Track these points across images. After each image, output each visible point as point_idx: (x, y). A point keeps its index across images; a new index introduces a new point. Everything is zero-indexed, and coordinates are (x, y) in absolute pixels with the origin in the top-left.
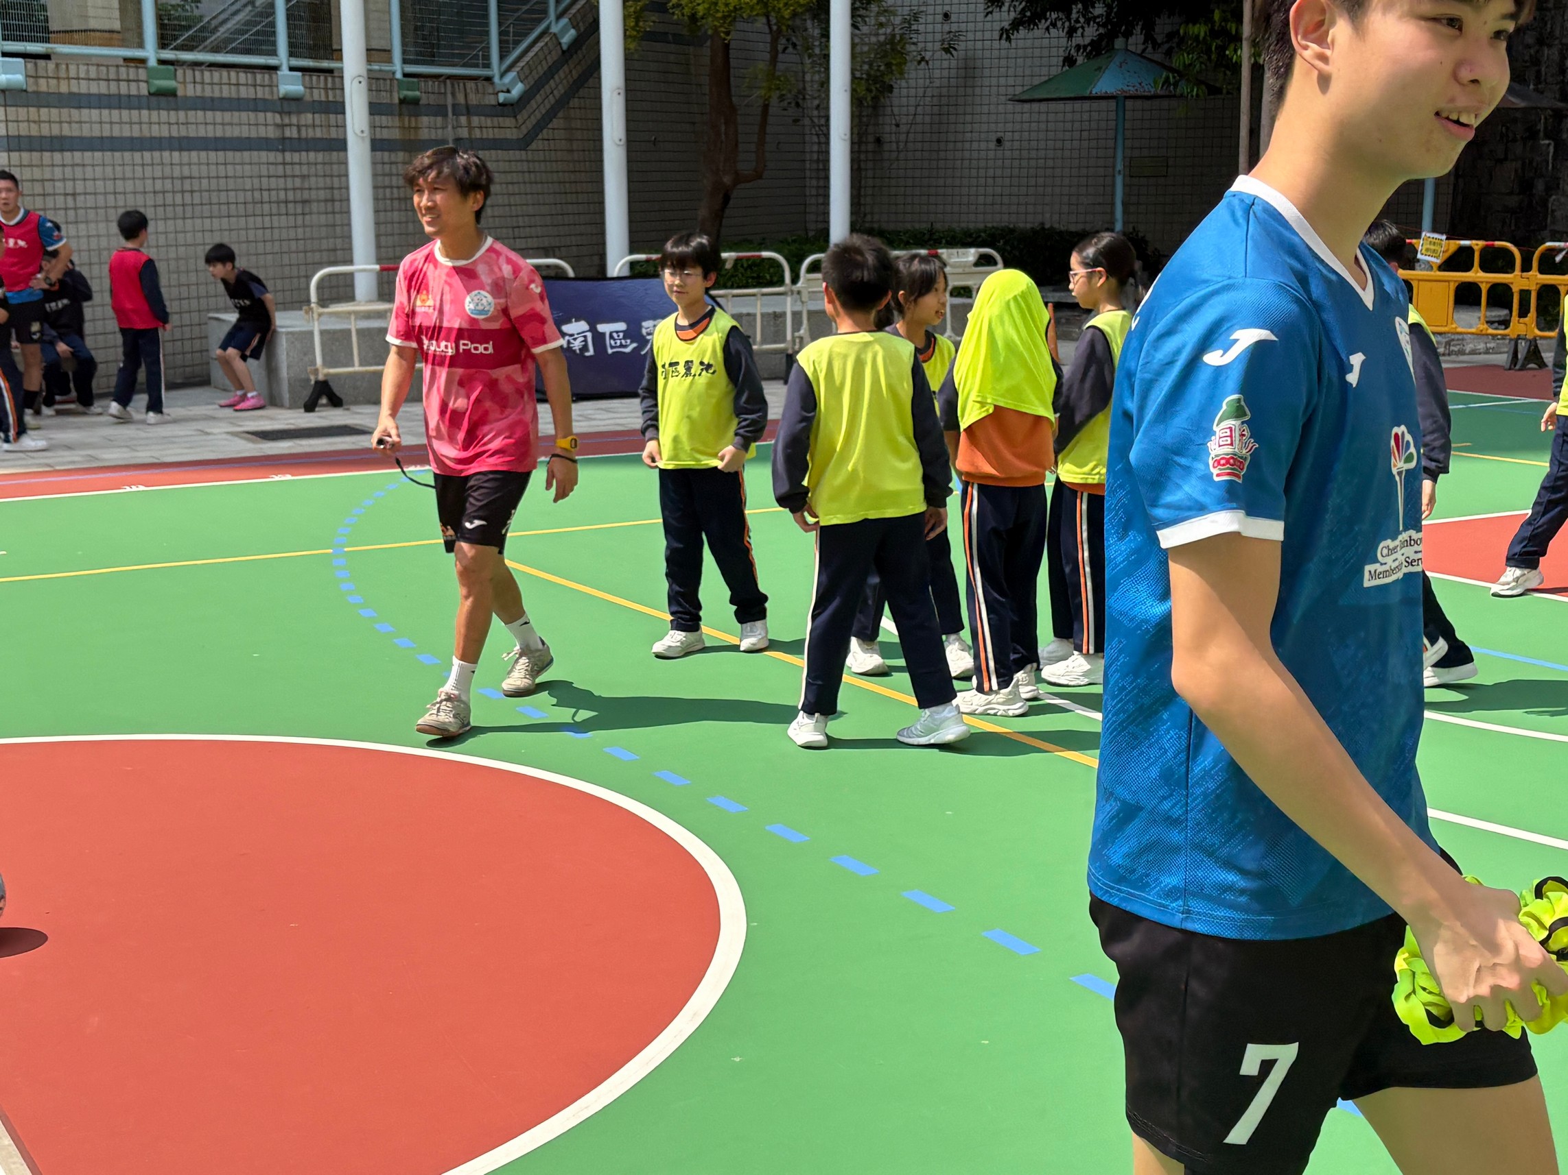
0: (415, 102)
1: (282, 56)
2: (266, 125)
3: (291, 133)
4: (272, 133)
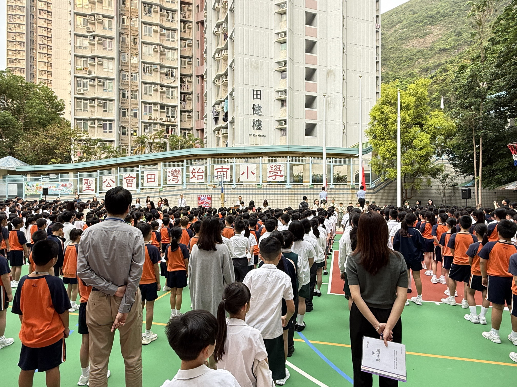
0: (354, 188)
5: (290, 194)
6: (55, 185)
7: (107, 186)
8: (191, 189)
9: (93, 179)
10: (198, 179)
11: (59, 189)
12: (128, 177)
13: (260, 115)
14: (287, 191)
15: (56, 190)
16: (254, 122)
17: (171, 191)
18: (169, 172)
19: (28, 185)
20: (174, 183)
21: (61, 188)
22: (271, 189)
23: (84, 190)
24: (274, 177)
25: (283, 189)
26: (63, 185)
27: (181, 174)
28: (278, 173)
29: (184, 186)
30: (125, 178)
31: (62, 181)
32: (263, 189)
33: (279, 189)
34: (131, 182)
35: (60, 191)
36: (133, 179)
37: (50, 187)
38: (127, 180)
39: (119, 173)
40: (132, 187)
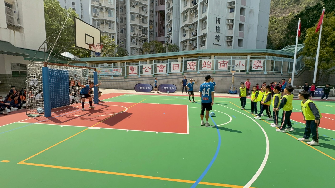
0: (290, 75)
1: (281, 72)
2: (280, 76)
3: (281, 77)
4: (280, 77)
5: (266, 77)
6: (109, 70)
7: (145, 71)
8: (203, 74)
9: (136, 67)
10: (207, 68)
11: (112, 73)
12: (160, 66)
13: (219, 33)
14: (265, 76)
15: (110, 73)
16: (216, 37)
17: (189, 75)
18: (188, 63)
20: (191, 70)
21: (114, 72)
22: (254, 74)
23: (130, 74)
24: (257, 68)
25: (262, 75)
26: (115, 70)
27: (196, 65)
28: (259, 65)
29: (198, 72)
30: (158, 67)
31: (114, 67)
32: (250, 74)
33: (259, 75)
34: (162, 69)
35: (113, 74)
36: (163, 67)
37: (106, 71)
38: (159, 67)
39: (154, 63)
40: (163, 72)
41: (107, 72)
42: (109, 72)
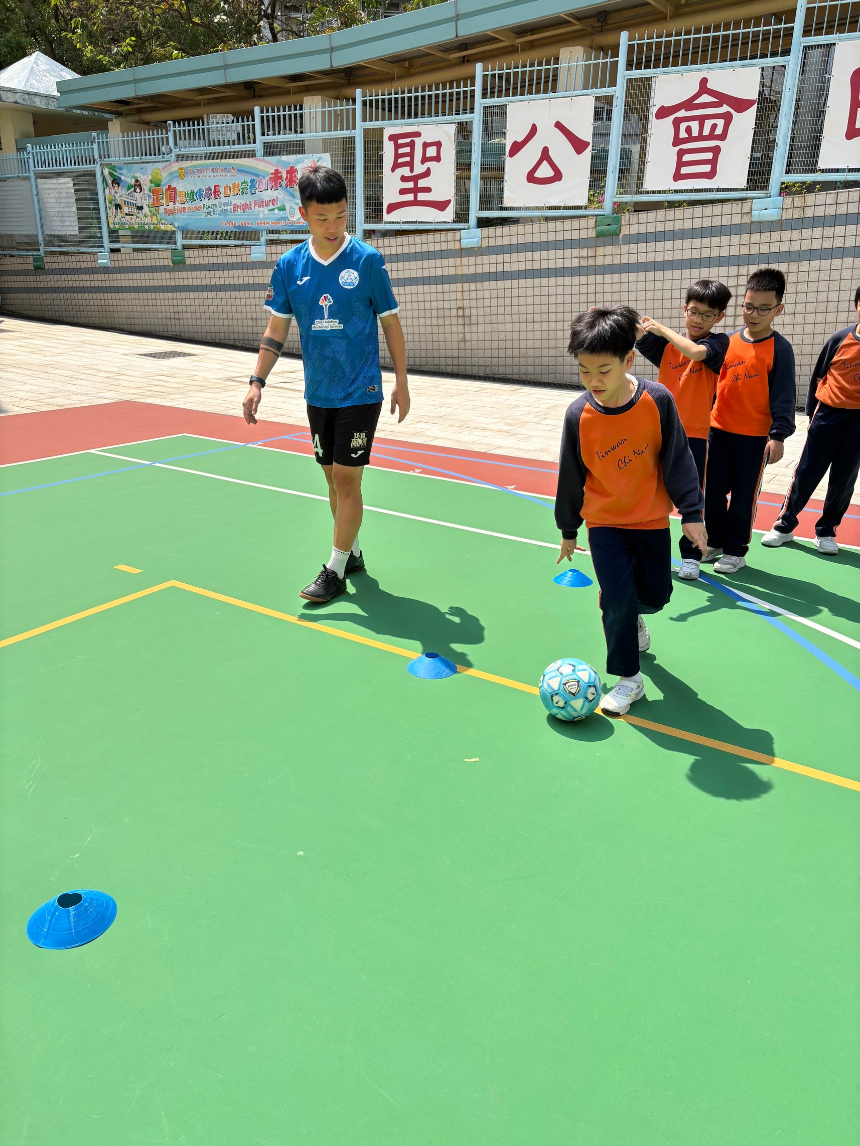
6: (240, 178)
7: (531, 178)
9: (444, 130)
11: (262, 204)
12: (688, 104)
15: (244, 207)
19: (116, 181)
21: (270, 194)
23: (393, 207)
26: (276, 177)
30: (663, 113)
31: (270, 150)
34: (712, 136)
35: (263, 213)
36: (728, 118)
37: (216, 192)
38: (677, 123)
39: (623, 74)
40: (711, 175)
41: (223, 200)
42: (239, 201)
